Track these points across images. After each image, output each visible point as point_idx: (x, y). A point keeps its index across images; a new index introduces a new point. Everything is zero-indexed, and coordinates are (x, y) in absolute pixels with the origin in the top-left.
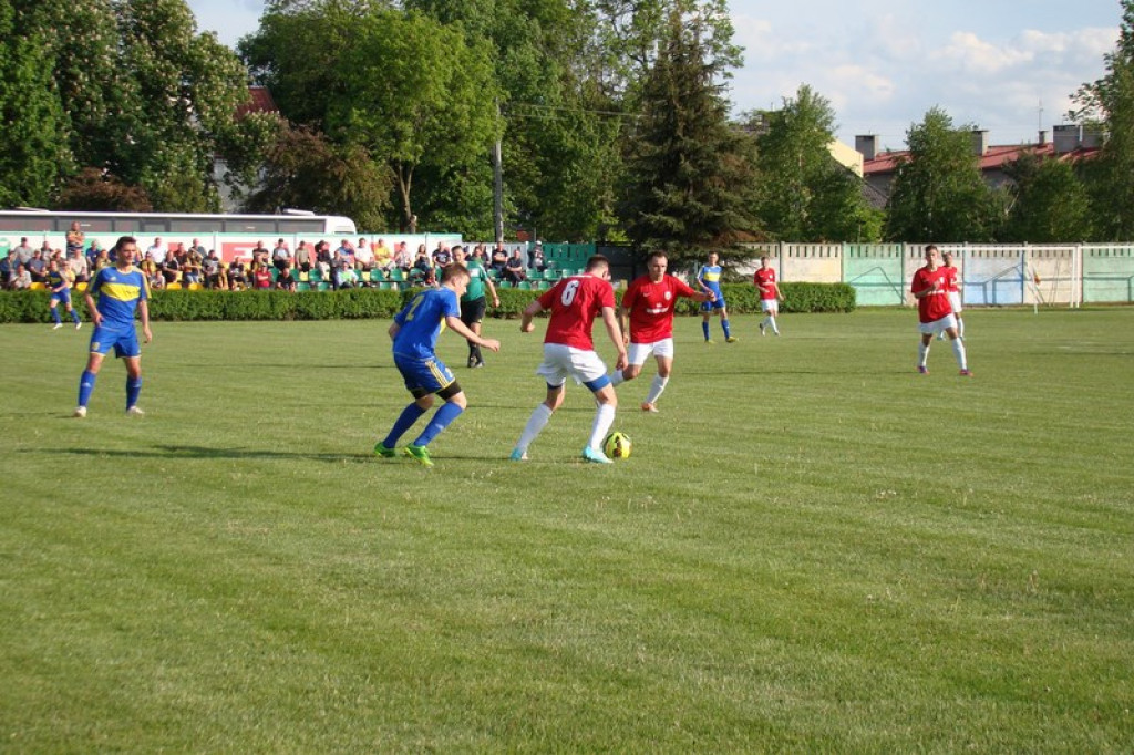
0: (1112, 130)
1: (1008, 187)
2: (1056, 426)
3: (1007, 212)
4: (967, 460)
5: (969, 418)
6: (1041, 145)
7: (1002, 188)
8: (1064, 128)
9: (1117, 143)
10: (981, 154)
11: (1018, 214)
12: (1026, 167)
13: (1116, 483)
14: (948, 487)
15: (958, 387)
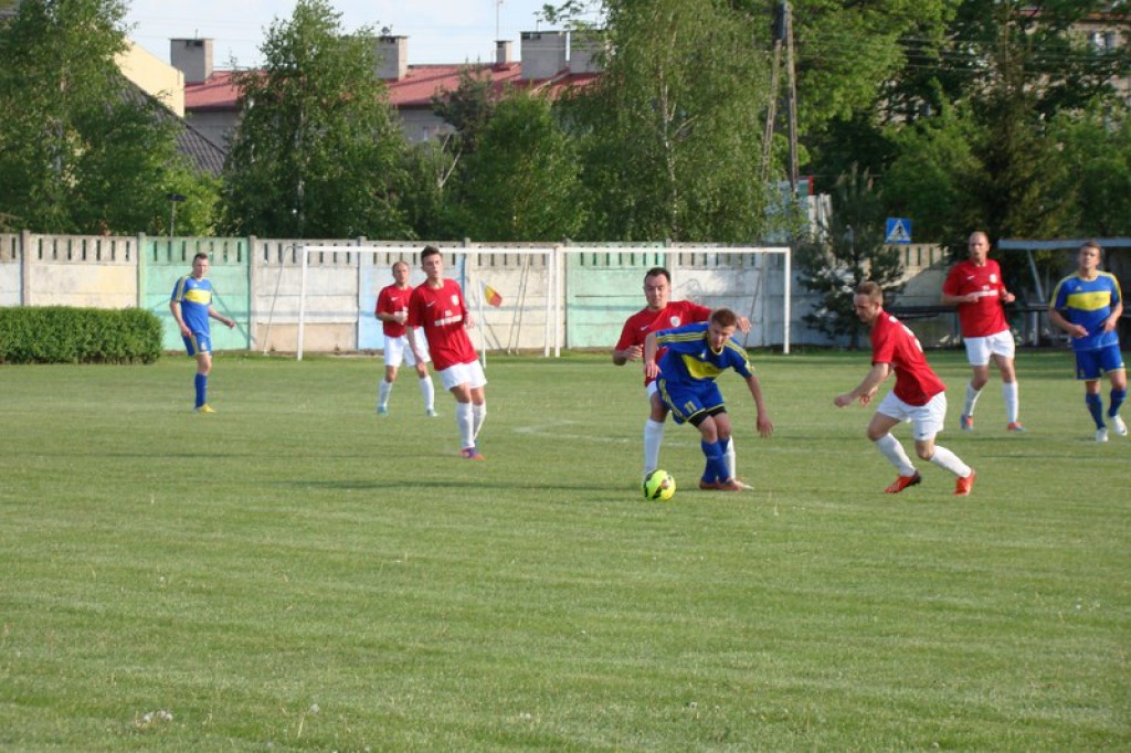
0: (619, 43)
1: (442, 138)
2: (489, 579)
3: (441, 184)
4: (319, 646)
5: (335, 566)
6: (499, 67)
7: (430, 139)
8: (538, 35)
9: (623, 71)
10: (395, 80)
11: (461, 190)
12: (474, 104)
13: (579, 690)
14: (274, 701)
15: (326, 505)
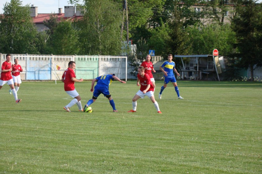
0: (87, 9)
1: (46, 31)
2: (57, 133)
3: (46, 41)
4: (17, 149)
5: (21, 130)
6: (59, 14)
7: (43, 31)
8: (68, 7)
9: (88, 15)
10: (35, 17)
11: (50, 42)
12: (53, 23)
13: (78, 159)
14: (6, 162)
15: (18, 116)
